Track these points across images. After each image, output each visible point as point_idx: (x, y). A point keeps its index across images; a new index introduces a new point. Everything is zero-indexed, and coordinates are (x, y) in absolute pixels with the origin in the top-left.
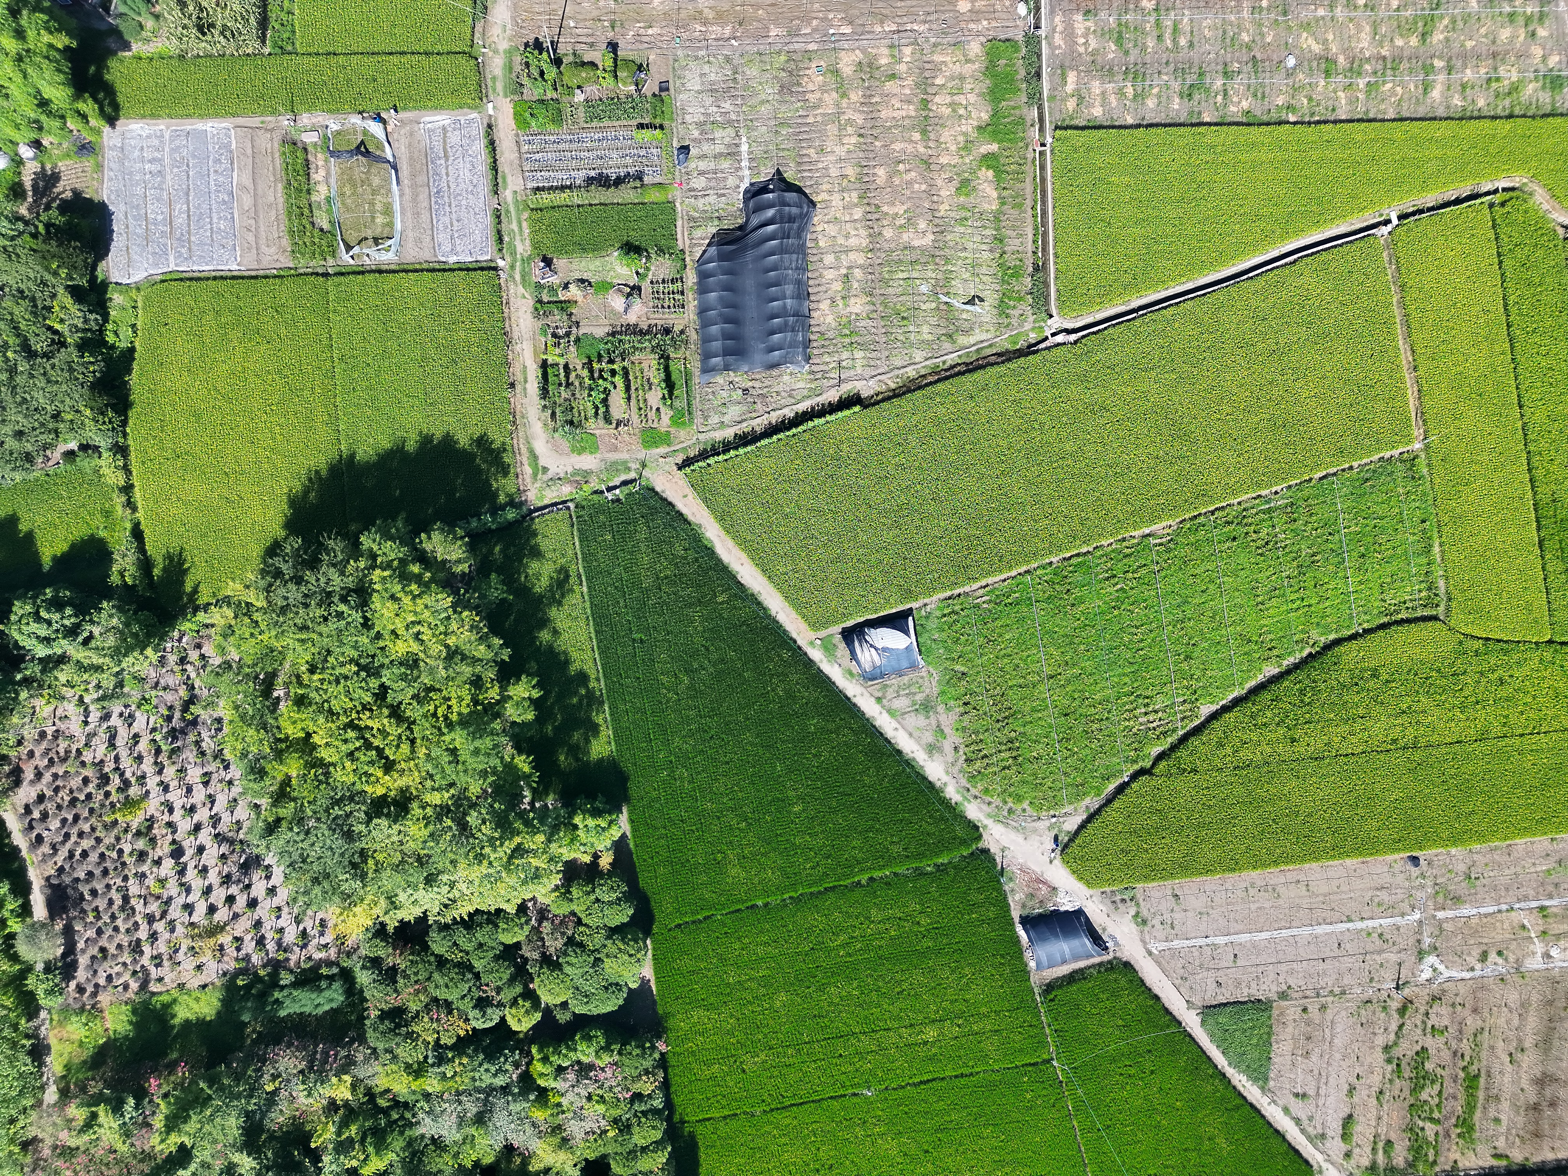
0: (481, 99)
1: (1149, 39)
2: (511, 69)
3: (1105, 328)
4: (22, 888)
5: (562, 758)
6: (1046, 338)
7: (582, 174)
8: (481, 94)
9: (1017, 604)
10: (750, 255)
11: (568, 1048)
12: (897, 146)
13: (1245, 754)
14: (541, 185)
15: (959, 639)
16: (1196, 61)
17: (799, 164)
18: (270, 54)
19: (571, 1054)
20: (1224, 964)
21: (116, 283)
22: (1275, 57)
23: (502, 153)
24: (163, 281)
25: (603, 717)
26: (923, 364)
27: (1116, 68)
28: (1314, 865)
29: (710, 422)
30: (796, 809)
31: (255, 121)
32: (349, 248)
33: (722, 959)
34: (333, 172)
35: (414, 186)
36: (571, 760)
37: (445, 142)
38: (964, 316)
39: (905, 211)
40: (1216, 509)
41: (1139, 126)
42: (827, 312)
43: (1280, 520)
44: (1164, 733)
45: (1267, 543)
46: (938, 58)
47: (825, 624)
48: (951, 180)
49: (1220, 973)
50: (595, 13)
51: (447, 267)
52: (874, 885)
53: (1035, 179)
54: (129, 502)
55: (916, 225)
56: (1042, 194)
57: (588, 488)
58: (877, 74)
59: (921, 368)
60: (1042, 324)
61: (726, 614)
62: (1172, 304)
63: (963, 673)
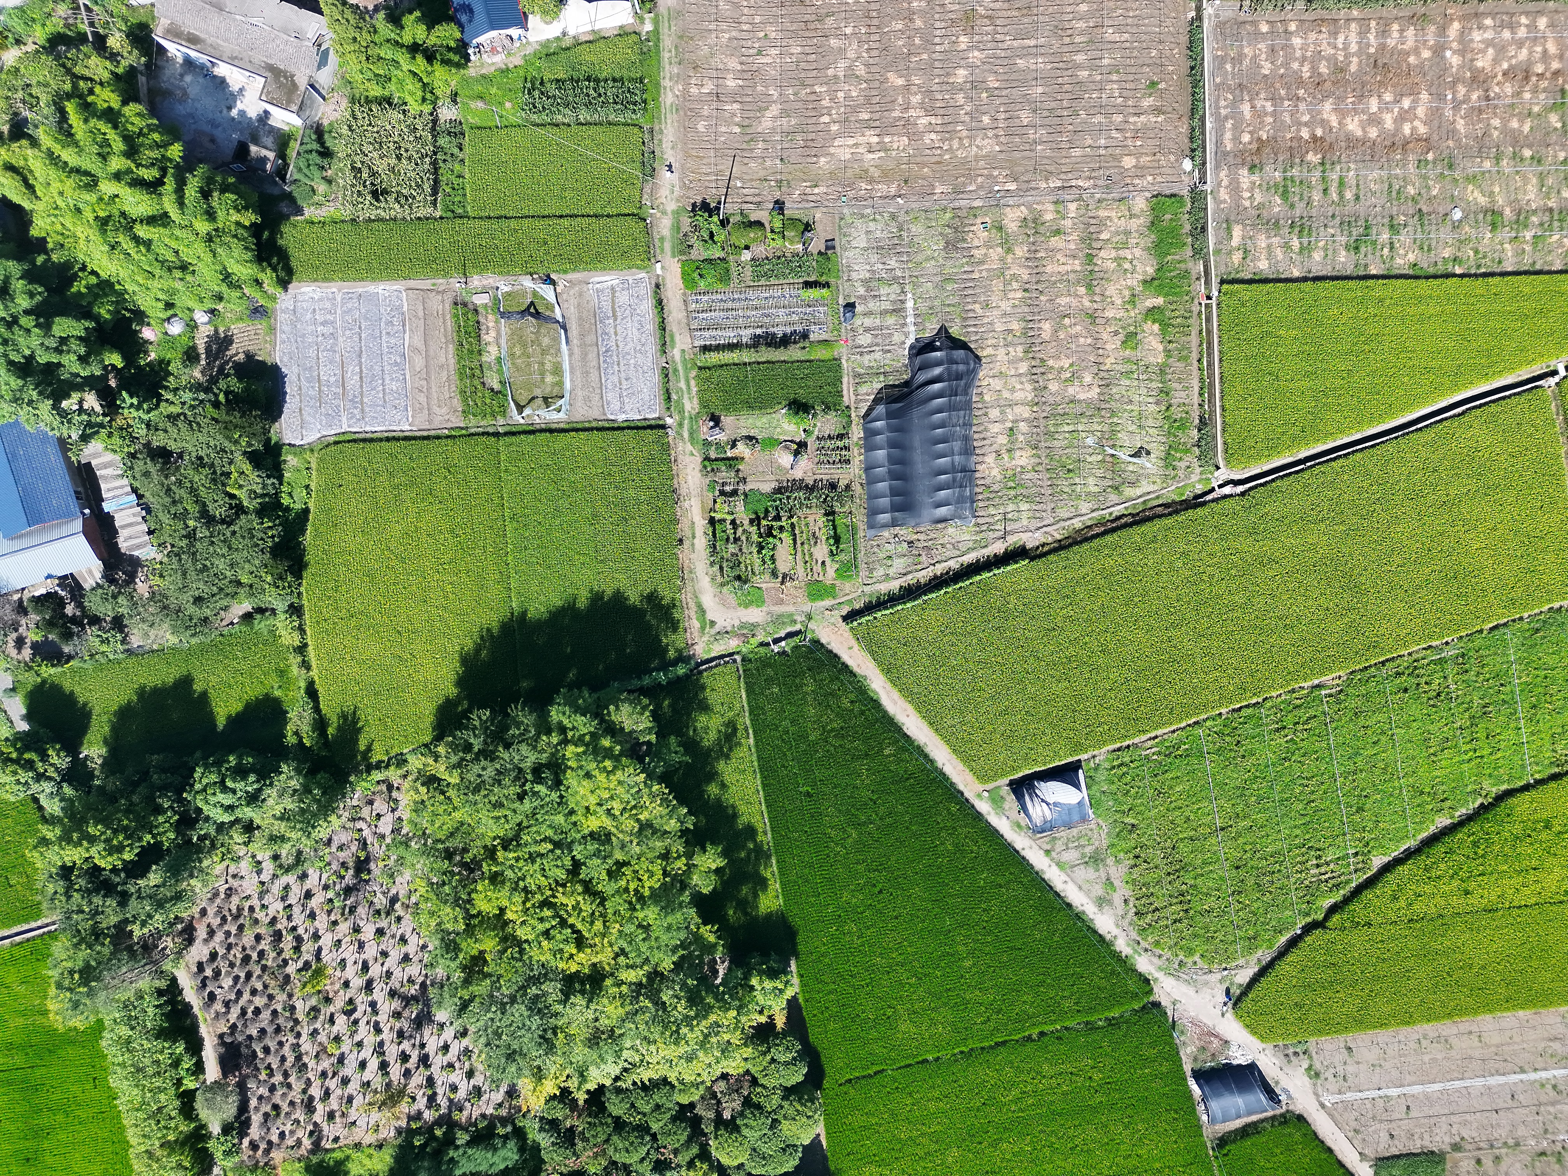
0: (649, 260)
1: (1315, 193)
2: (679, 228)
3: (1273, 480)
4: (195, 1046)
5: (731, 912)
6: (1213, 490)
7: (749, 332)
8: (649, 255)
9: (1188, 756)
10: (916, 413)
12: (1063, 301)
13: (1419, 907)
14: (708, 343)
15: (1128, 791)
16: (1362, 215)
17: (965, 319)
18: (441, 218)
20: (1396, 1116)
21: (289, 445)
22: (1441, 210)
23: (670, 312)
24: (336, 443)
25: (771, 871)
26: (1090, 516)
27: (1282, 222)
28: (1488, 1017)
29: (875, 574)
30: (968, 963)
31: (427, 284)
32: (520, 408)
33: (893, 1114)
34: (503, 333)
35: (583, 345)
36: (739, 914)
37: (613, 302)
38: (1131, 468)
39: (1071, 365)
40: (1388, 660)
41: (1305, 279)
42: (992, 465)
43: (1451, 670)
44: (1337, 886)
45: (1439, 695)
46: (1102, 213)
47: (994, 778)
48: (1116, 333)
49: (1394, 1125)
50: (762, 174)
51: (616, 425)
52: (1046, 1039)
53: (1201, 332)
54: (304, 661)
55: (1081, 378)
56: (1208, 348)
57: (754, 641)
58: (1042, 229)
59: (1088, 519)
60: (1210, 476)
61: (893, 767)
62: (1340, 456)
63: (1133, 826)
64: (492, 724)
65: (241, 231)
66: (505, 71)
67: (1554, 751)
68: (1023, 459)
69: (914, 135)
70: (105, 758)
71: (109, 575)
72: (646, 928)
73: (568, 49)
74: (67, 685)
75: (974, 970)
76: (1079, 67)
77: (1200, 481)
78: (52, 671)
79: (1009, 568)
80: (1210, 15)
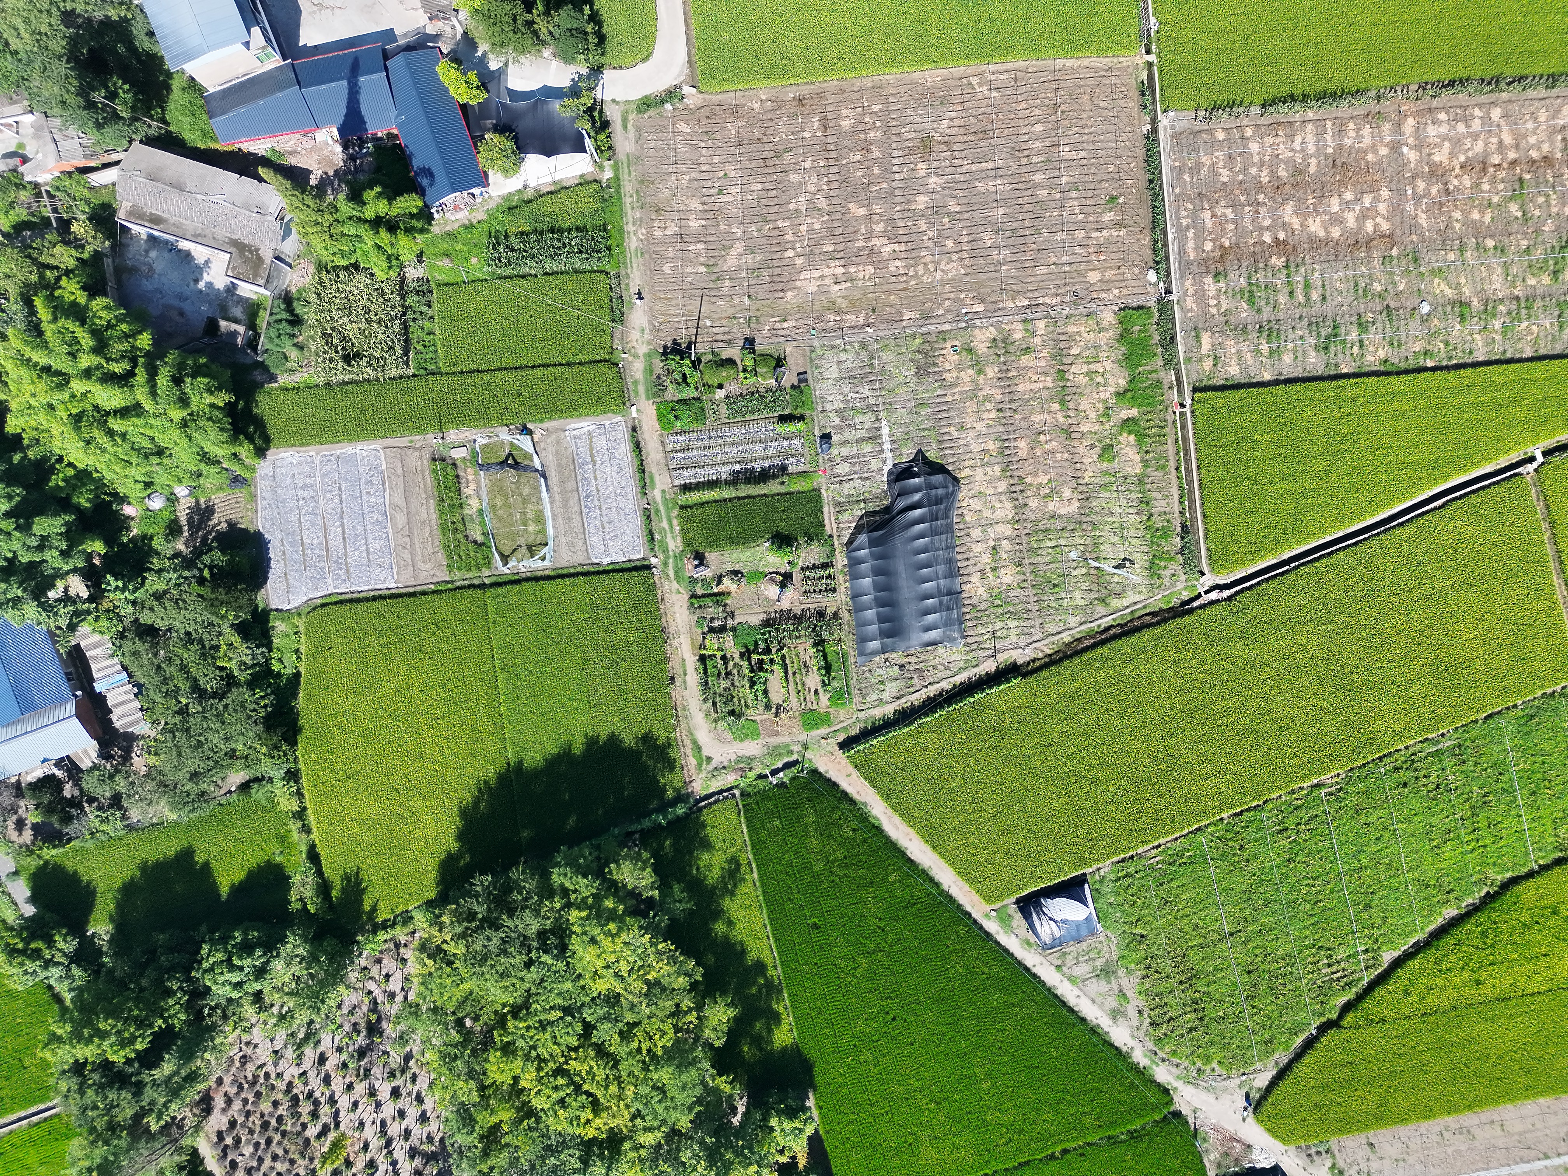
0: (624, 404)
1: (1280, 296)
2: (651, 371)
3: (1258, 584)
5: (746, 1049)
6: (1199, 596)
7: (728, 468)
8: (623, 400)
9: (1192, 863)
10: (900, 538)
12: (1037, 418)
13: (1432, 1001)
14: (688, 481)
15: (1135, 902)
16: (1330, 314)
17: (941, 442)
18: (414, 376)
21: (277, 610)
22: (1409, 304)
23: (648, 454)
24: (323, 605)
25: (783, 1006)
26: (1078, 629)
27: (1249, 327)
28: (1509, 1106)
29: (868, 699)
30: (986, 1085)
31: (404, 441)
32: (505, 559)
34: (483, 485)
35: (563, 492)
36: (754, 1050)
37: (591, 446)
38: (1116, 579)
39: (1050, 481)
40: (1385, 756)
41: (1276, 383)
42: (978, 584)
43: (1448, 762)
44: (1349, 984)
45: (1438, 787)
46: (1071, 329)
47: (1000, 898)
48: (1092, 447)
50: (731, 311)
51: (601, 569)
52: (1068, 1157)
53: (1177, 440)
54: (304, 825)
55: (1059, 493)
56: (1185, 455)
57: (752, 775)
58: (1012, 349)
59: (1076, 633)
60: (1195, 583)
61: (899, 893)
62: (1323, 555)
63: (1142, 936)
64: (494, 889)
65: (216, 413)
66: (469, 227)
67: (1557, 836)
68: (1008, 576)
69: (879, 264)
70: (112, 935)
71: (105, 754)
72: (661, 1090)
73: (530, 201)
74: (70, 865)
75: (992, 1092)
76: (1038, 186)
77: (1186, 588)
78: (54, 852)
79: (1001, 688)
80: (1165, 127)
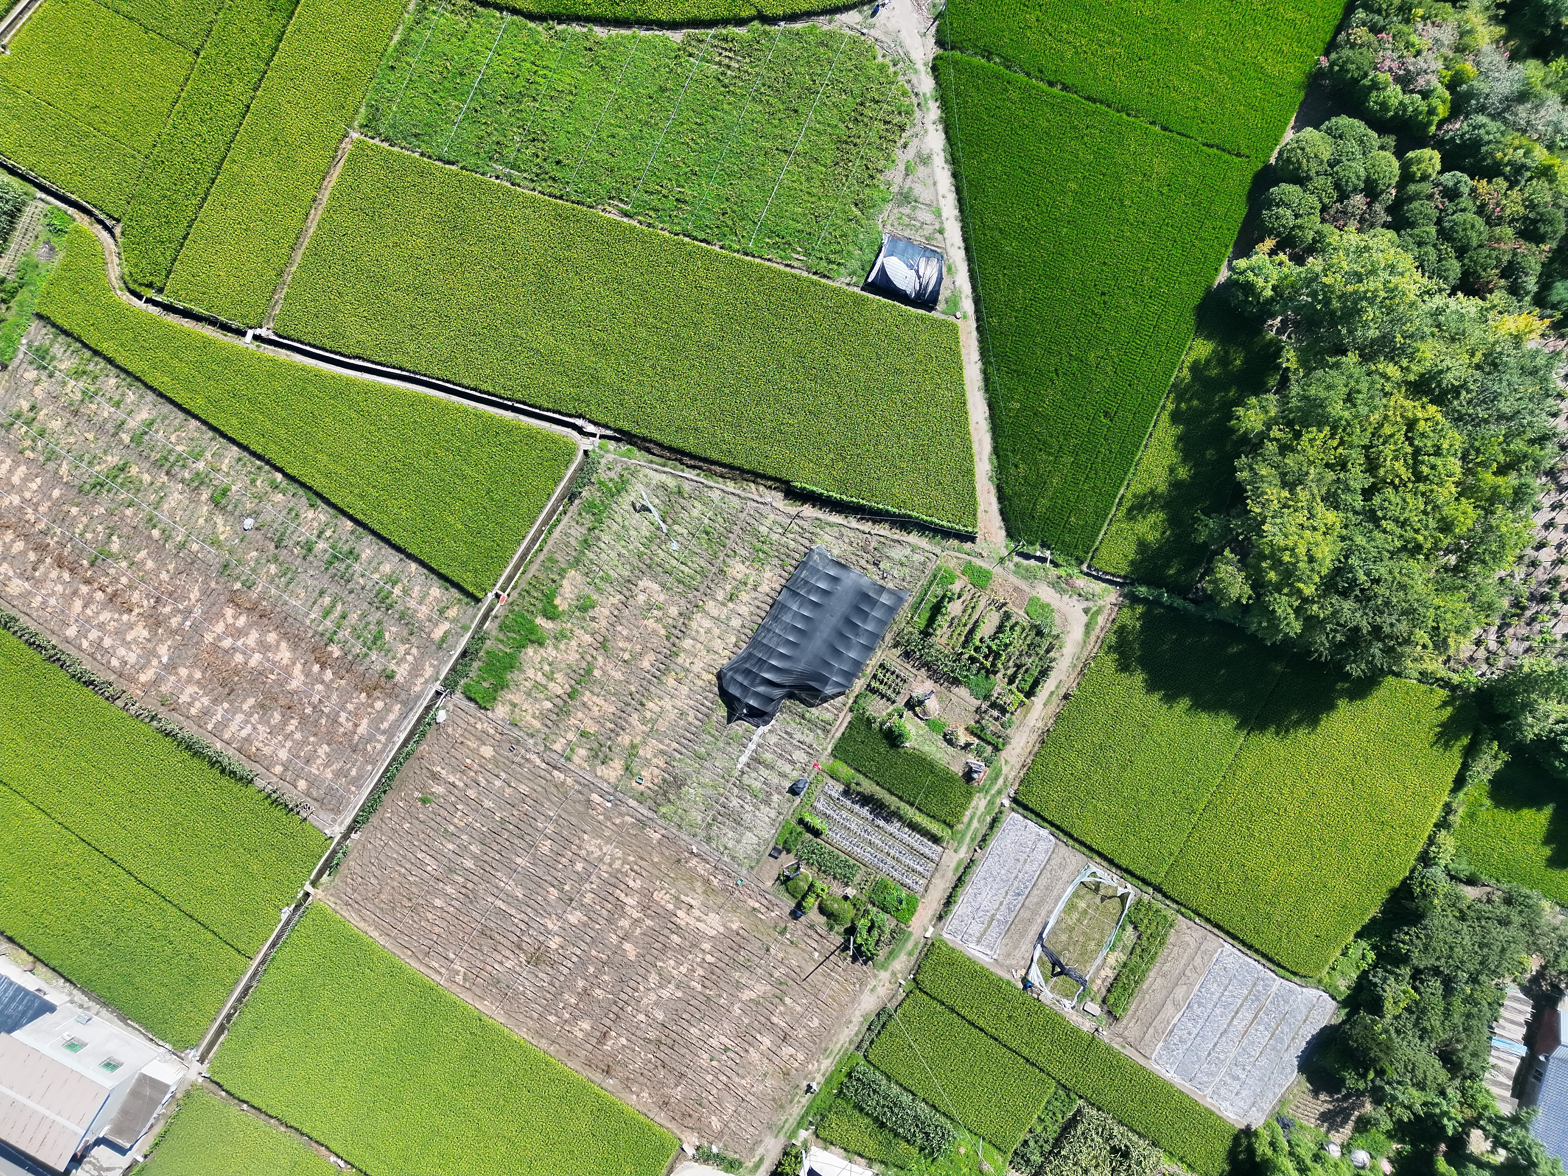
0: (933, 944)
1: (353, 621)
2: (891, 953)
3: (548, 410)
5: (1238, 362)
6: (602, 437)
7: (890, 828)
8: (931, 948)
9: (772, 232)
10: (800, 666)
11: (1405, 110)
12: (618, 675)
14: (930, 843)
15: (841, 236)
16: (327, 577)
17: (707, 715)
18: (1081, 1097)
19: (1407, 101)
21: (1334, 998)
22: (259, 536)
23: (945, 890)
24: (1295, 974)
25: (1182, 373)
26: (717, 485)
27: (396, 616)
29: (923, 559)
30: (1073, 186)
31: (1129, 1051)
32: (1123, 898)
34: (1094, 968)
35: (1035, 913)
36: (1232, 355)
37: (985, 932)
38: (657, 501)
39: (645, 618)
40: (556, 197)
41: (410, 556)
42: (766, 582)
43: (510, 153)
44: (725, 40)
45: (534, 140)
46: (537, 724)
47: (943, 323)
48: (593, 619)
50: (792, 950)
51: (1053, 829)
52: (1052, 78)
53: (524, 573)
54: (1448, 813)
55: (646, 602)
56: (526, 556)
57: (1062, 572)
58: (595, 745)
59: (719, 483)
60: (597, 450)
61: (1021, 389)
62: (480, 392)
63: (856, 205)
64: (1350, 655)
68: (738, 569)
69: (647, 895)
71: (1559, 993)
72: (1350, 400)
73: (882, 1162)
75: (1072, 176)
76: (475, 857)
77: (607, 452)
79: (815, 489)
80: (340, 825)
